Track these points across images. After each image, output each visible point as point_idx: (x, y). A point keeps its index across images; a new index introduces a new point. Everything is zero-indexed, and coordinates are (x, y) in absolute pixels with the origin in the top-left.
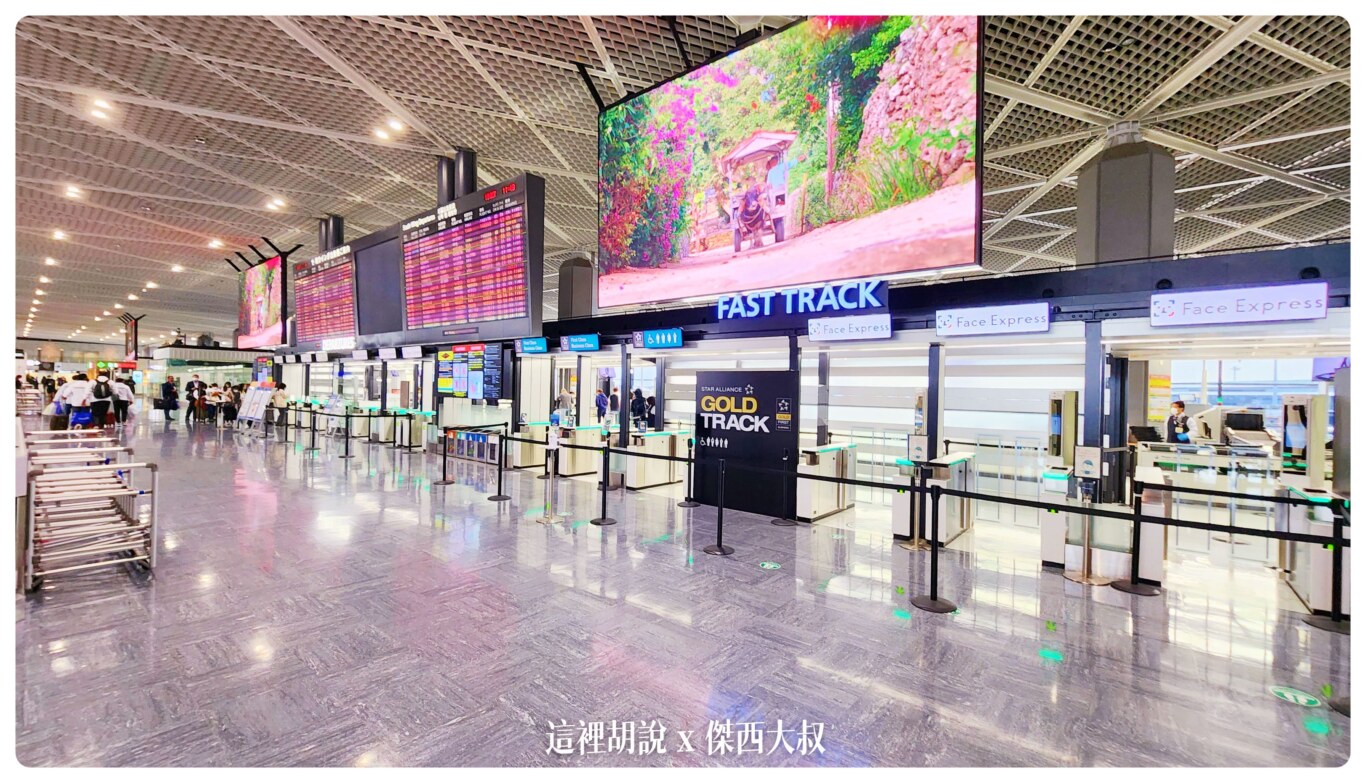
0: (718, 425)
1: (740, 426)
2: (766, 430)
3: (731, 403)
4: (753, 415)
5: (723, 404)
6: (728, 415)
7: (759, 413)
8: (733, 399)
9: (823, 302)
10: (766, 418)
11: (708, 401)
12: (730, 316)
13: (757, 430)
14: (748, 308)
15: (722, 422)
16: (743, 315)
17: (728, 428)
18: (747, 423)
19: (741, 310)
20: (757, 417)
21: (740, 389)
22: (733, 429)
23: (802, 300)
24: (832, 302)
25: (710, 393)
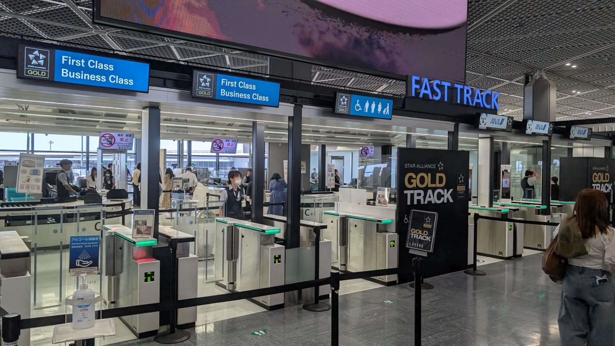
0: (419, 201)
1: (434, 200)
2: (451, 201)
3: (428, 178)
4: (443, 188)
5: (422, 180)
6: (426, 190)
7: (447, 187)
8: (430, 174)
9: (476, 100)
10: (451, 190)
11: (411, 178)
12: (421, 96)
13: (445, 201)
14: (434, 92)
15: (421, 198)
16: (431, 97)
17: (426, 203)
18: (440, 196)
19: (429, 92)
20: (446, 190)
21: (434, 166)
22: (430, 202)
23: (466, 95)
24: (480, 101)
25: (411, 170)
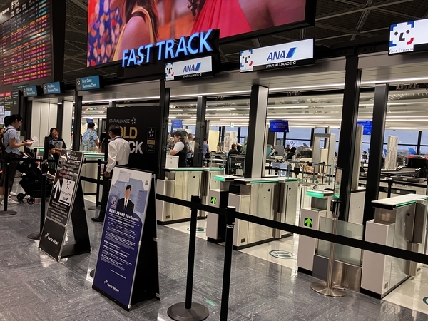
2: (141, 152)
3: (124, 131)
4: (135, 140)
7: (138, 139)
8: (125, 128)
9: (179, 50)
10: (141, 143)
12: (128, 65)
13: (136, 152)
14: (138, 58)
16: (135, 63)
18: (132, 147)
19: (134, 59)
20: (137, 142)
21: (129, 121)
23: (167, 49)
24: (184, 49)
